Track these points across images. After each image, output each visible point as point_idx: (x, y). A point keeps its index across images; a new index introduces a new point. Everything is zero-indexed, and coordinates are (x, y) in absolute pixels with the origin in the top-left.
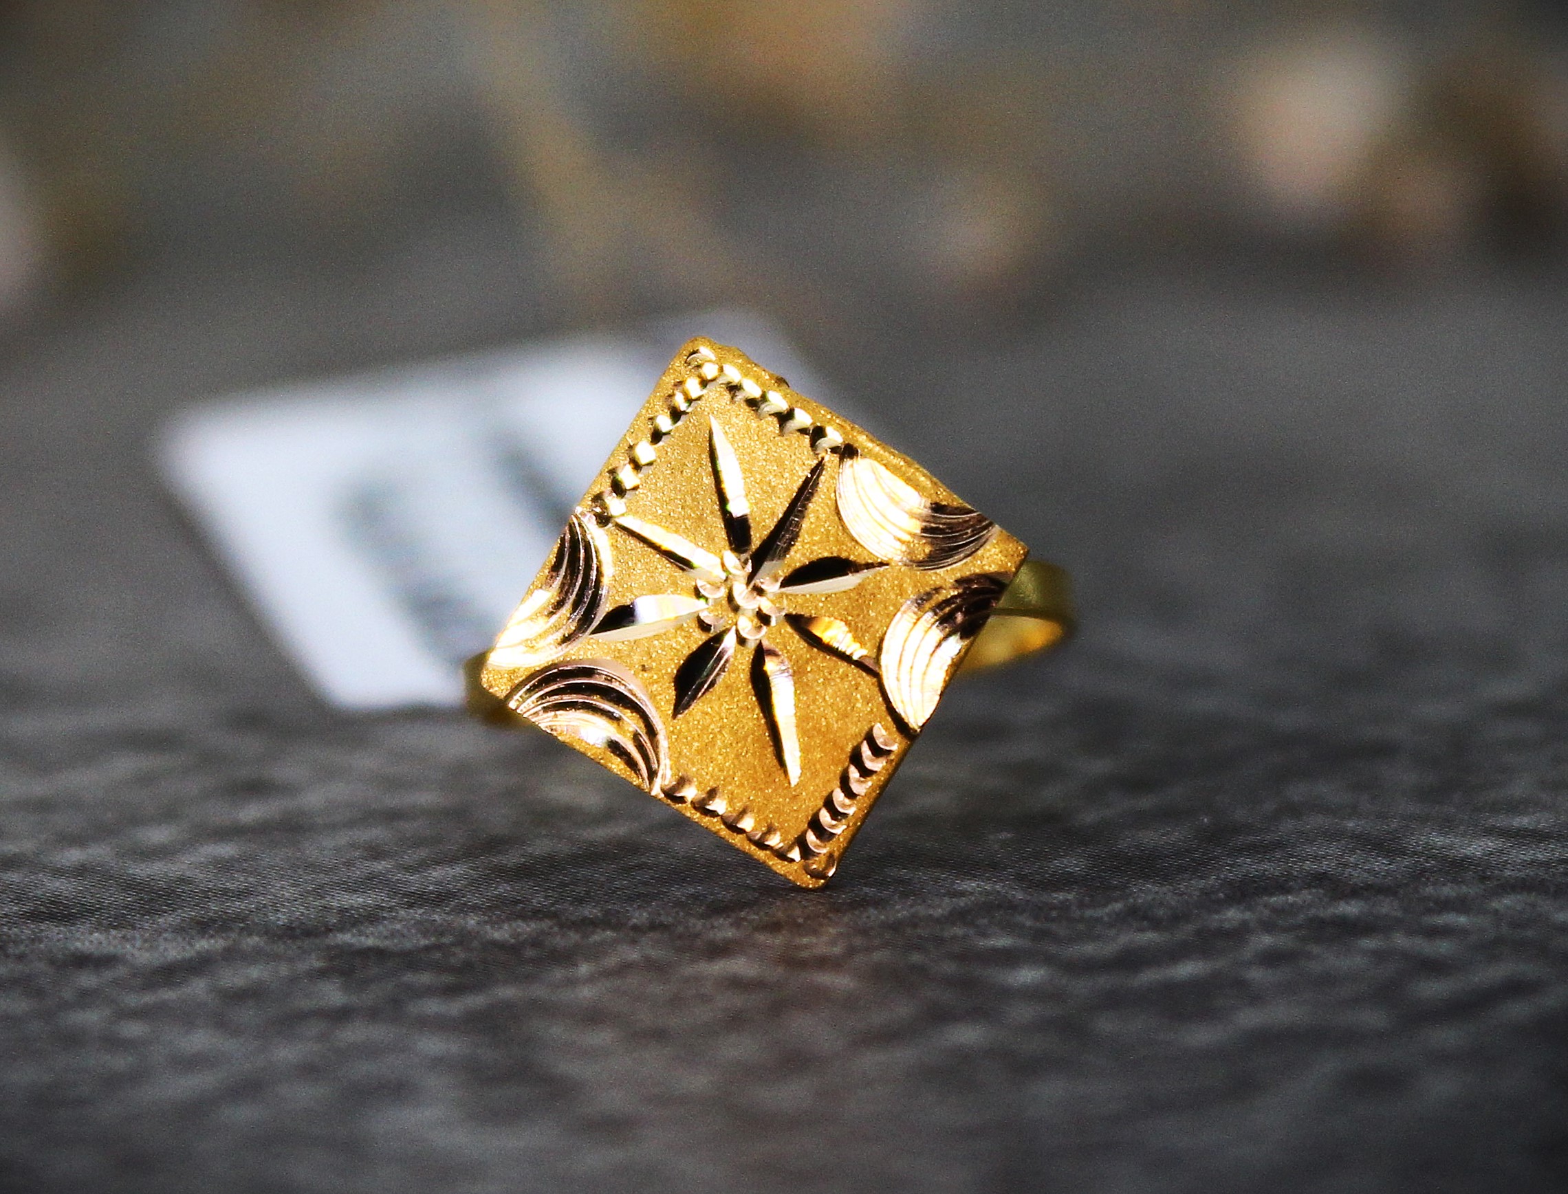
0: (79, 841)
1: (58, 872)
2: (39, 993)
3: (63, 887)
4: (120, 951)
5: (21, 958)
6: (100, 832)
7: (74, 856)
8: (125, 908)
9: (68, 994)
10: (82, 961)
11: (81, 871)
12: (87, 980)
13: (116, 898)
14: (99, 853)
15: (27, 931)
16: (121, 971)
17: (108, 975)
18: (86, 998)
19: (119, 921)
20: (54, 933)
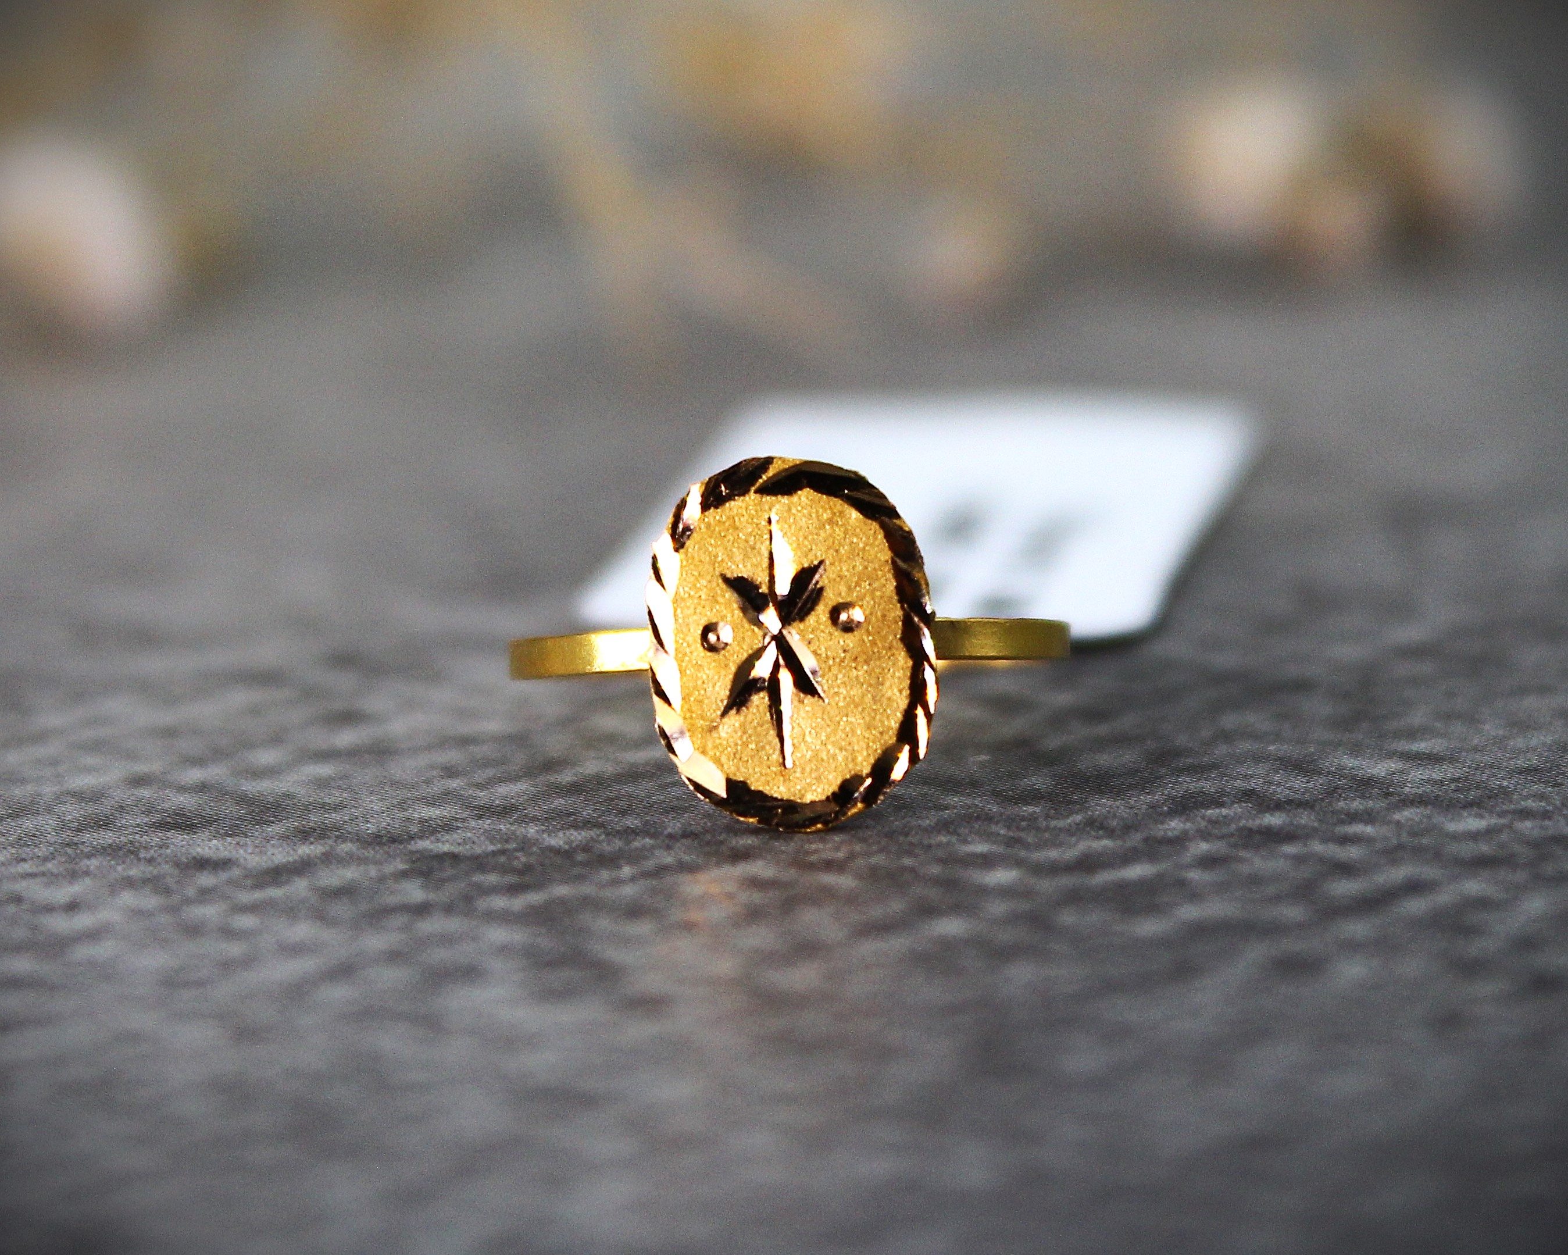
0: (198, 762)
1: (182, 789)
2: (167, 891)
3: (186, 801)
4: (234, 855)
5: (150, 861)
6: (218, 754)
7: (194, 775)
9: (191, 892)
10: (202, 864)
11: (202, 788)
12: (206, 879)
13: (230, 809)
14: (216, 772)
15: (155, 838)
16: (236, 872)
17: (224, 876)
18: (205, 895)
19: (233, 831)
20: (180, 842)
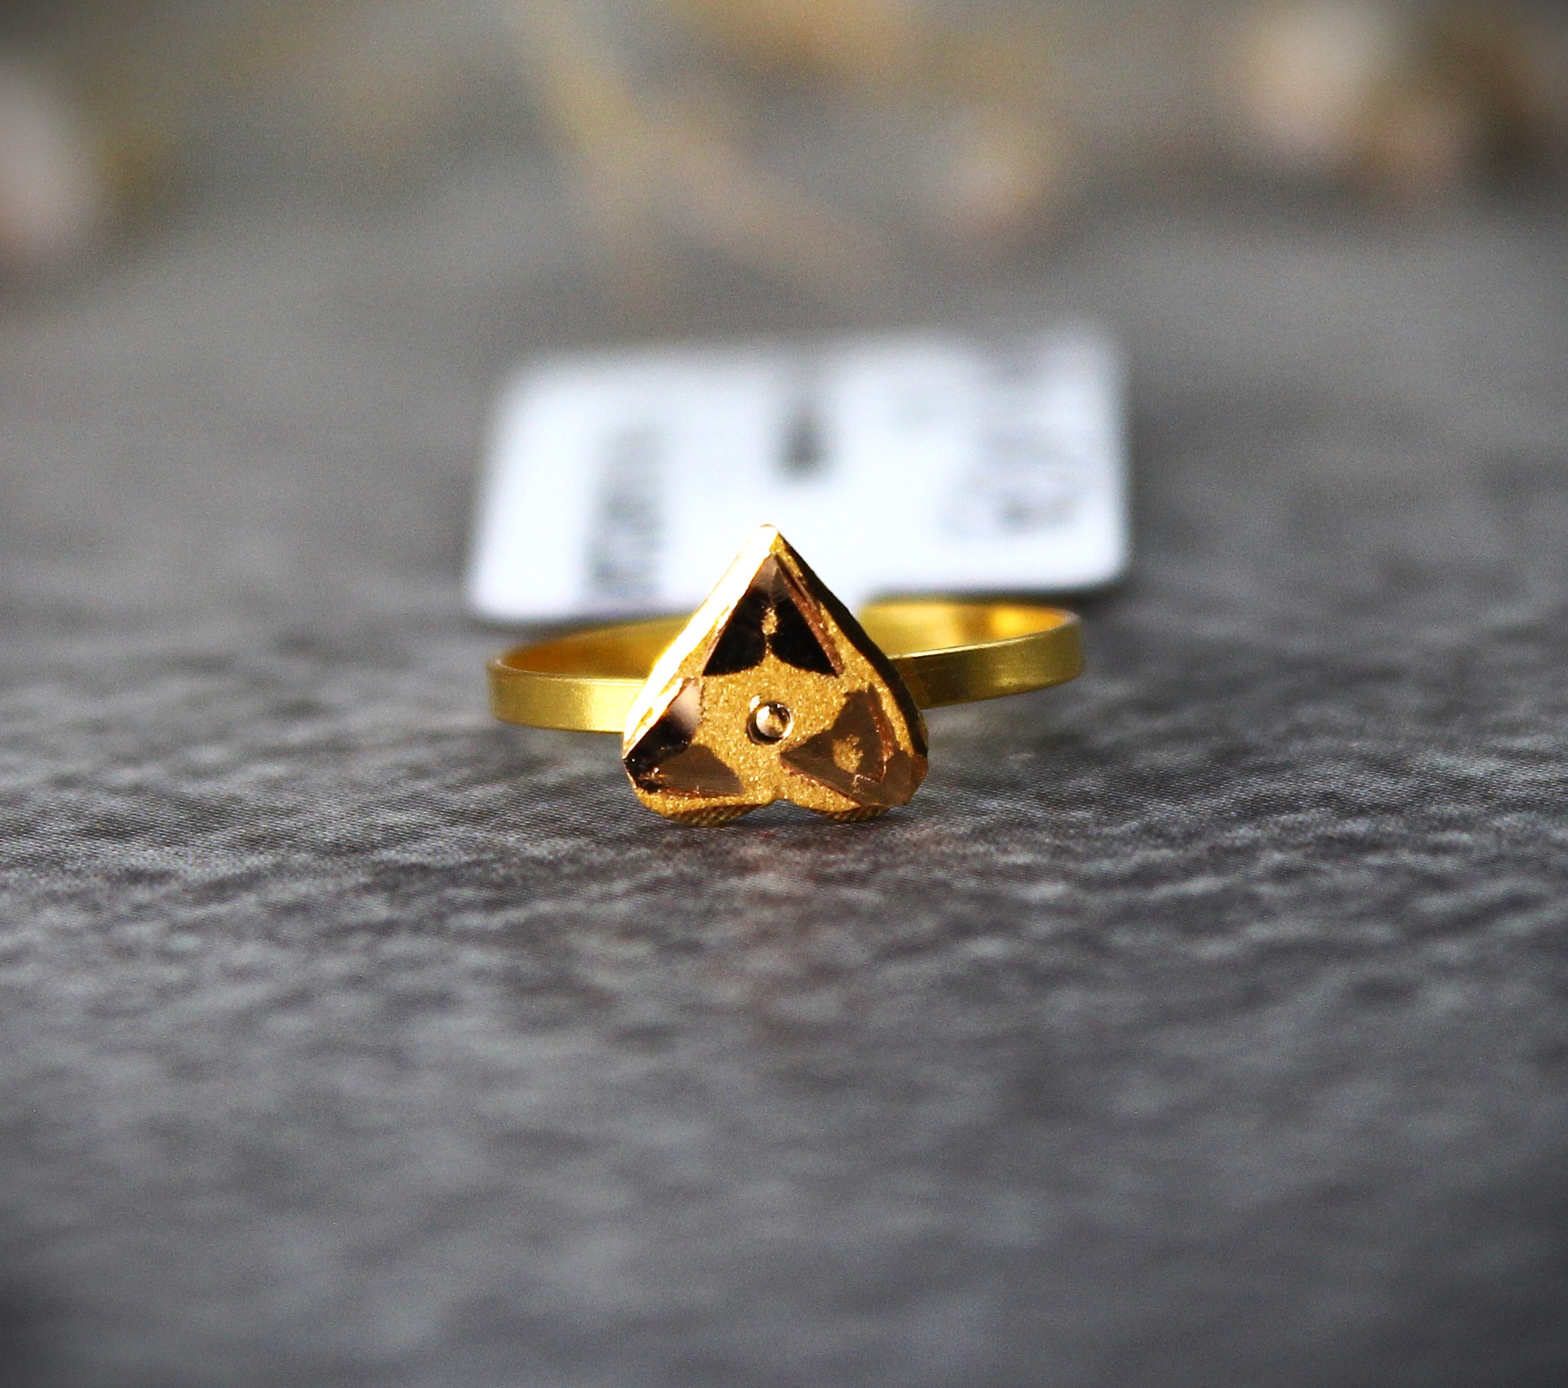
0: (132, 760)
1: (115, 791)
2: (96, 907)
3: (119, 805)
4: (173, 866)
5: (77, 873)
6: (154, 752)
7: (127, 776)
8: (177, 825)
9: (123, 909)
10: (136, 877)
11: (136, 790)
12: (142, 894)
13: (167, 815)
14: (152, 772)
15: (82, 847)
16: (174, 886)
17: (161, 890)
18: (140, 912)
19: (172, 838)
20: (112, 853)
